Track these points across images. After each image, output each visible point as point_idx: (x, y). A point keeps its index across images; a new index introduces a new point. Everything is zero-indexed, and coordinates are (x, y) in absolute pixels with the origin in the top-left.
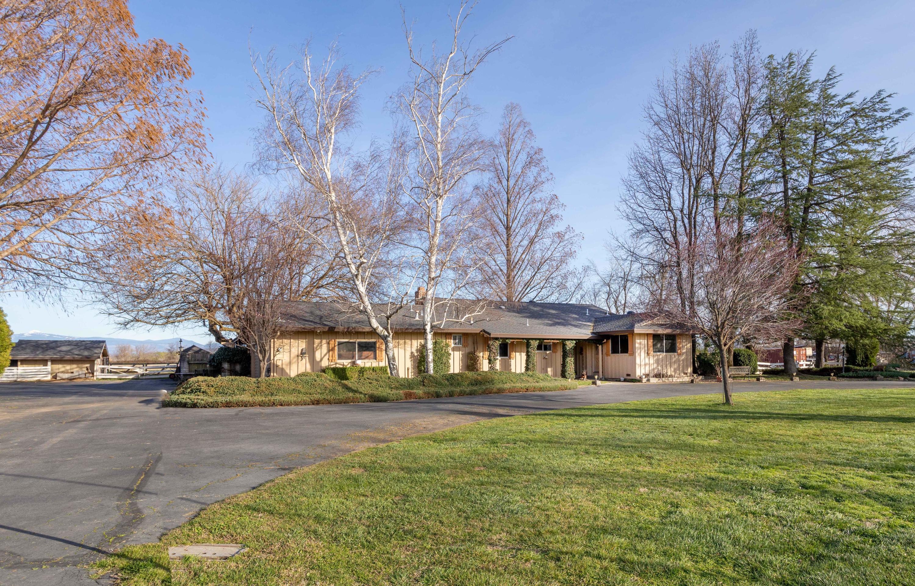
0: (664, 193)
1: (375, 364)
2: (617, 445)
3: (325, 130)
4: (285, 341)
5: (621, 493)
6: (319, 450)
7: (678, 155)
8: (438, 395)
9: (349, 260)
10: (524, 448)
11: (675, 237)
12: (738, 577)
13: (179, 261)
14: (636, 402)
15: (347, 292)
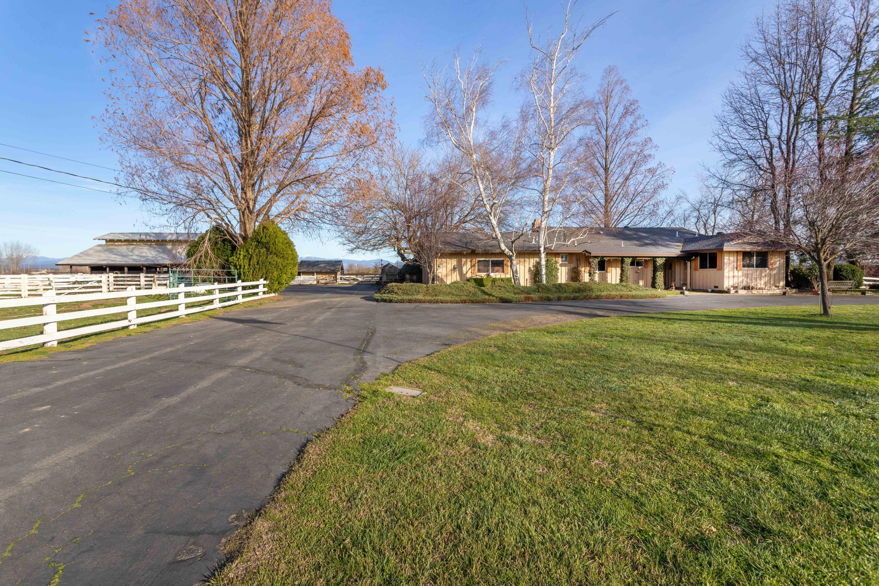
0: (760, 123)
1: (503, 276)
2: (705, 345)
3: (469, 109)
4: (444, 260)
5: (710, 384)
6: (467, 334)
7: (777, 86)
8: (549, 299)
9: (485, 203)
10: (619, 341)
11: (770, 162)
12: (837, 470)
13: (380, 210)
14: (723, 310)
15: (483, 225)
